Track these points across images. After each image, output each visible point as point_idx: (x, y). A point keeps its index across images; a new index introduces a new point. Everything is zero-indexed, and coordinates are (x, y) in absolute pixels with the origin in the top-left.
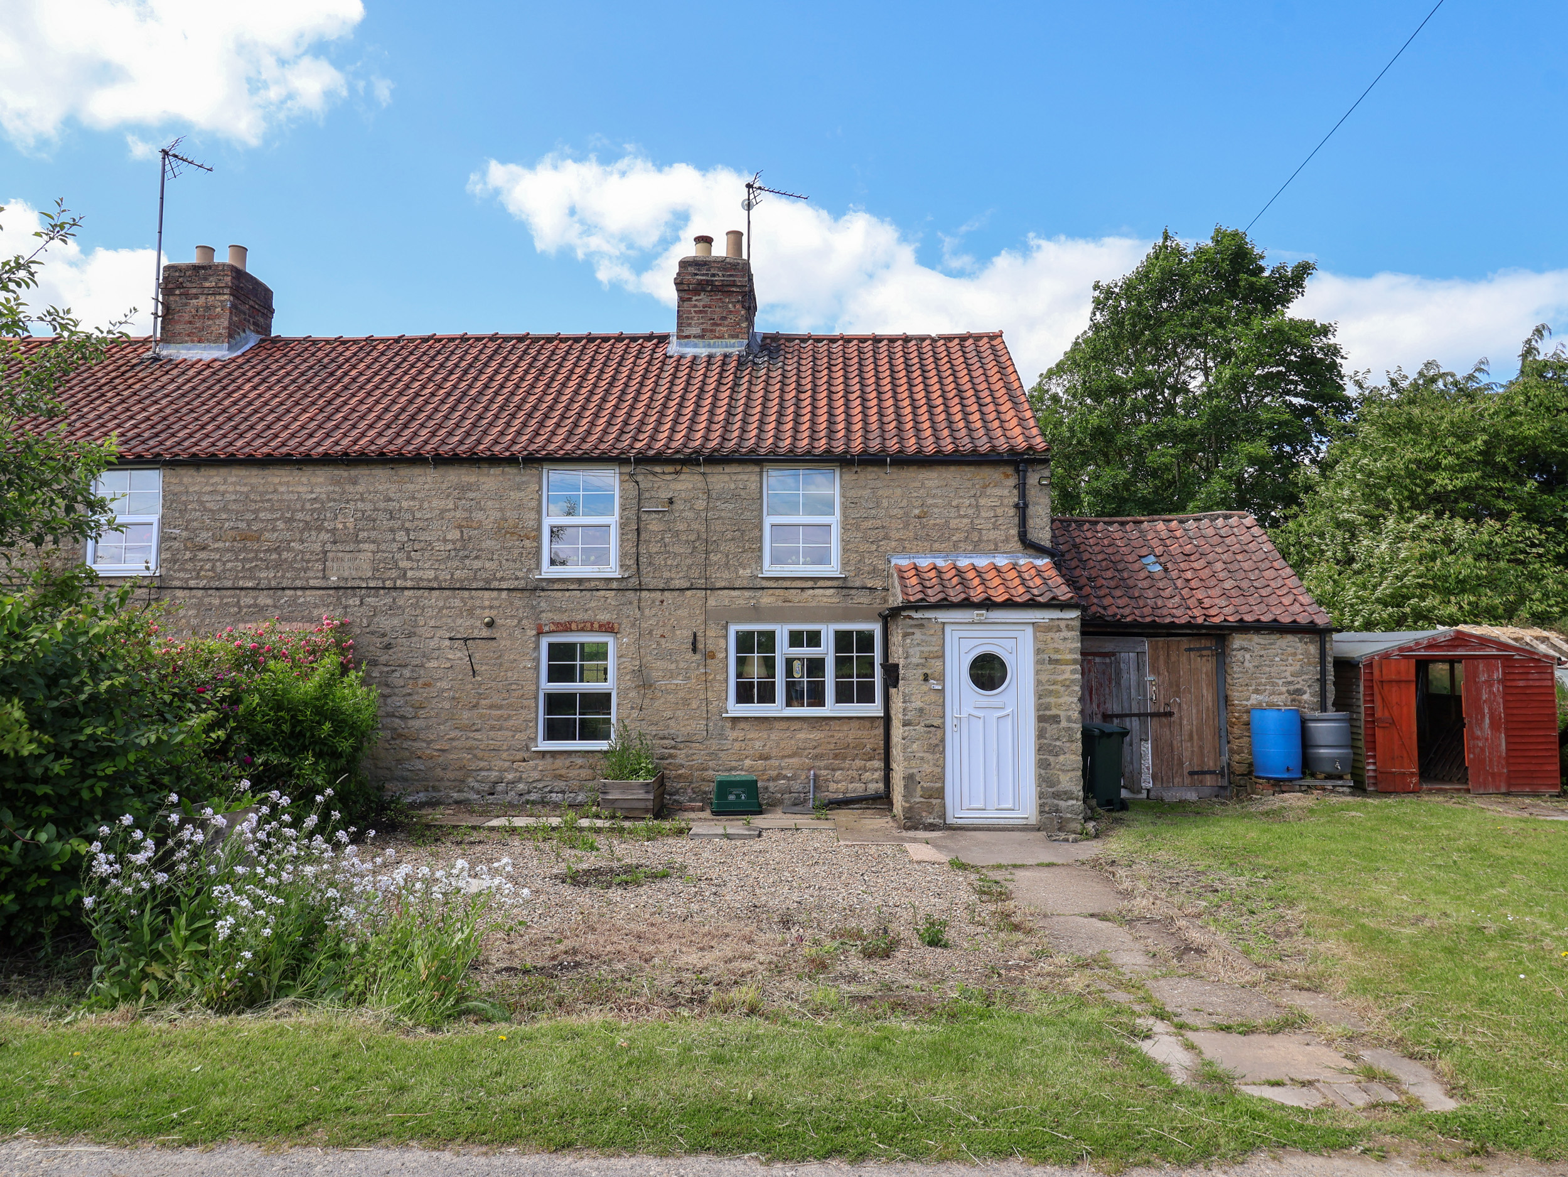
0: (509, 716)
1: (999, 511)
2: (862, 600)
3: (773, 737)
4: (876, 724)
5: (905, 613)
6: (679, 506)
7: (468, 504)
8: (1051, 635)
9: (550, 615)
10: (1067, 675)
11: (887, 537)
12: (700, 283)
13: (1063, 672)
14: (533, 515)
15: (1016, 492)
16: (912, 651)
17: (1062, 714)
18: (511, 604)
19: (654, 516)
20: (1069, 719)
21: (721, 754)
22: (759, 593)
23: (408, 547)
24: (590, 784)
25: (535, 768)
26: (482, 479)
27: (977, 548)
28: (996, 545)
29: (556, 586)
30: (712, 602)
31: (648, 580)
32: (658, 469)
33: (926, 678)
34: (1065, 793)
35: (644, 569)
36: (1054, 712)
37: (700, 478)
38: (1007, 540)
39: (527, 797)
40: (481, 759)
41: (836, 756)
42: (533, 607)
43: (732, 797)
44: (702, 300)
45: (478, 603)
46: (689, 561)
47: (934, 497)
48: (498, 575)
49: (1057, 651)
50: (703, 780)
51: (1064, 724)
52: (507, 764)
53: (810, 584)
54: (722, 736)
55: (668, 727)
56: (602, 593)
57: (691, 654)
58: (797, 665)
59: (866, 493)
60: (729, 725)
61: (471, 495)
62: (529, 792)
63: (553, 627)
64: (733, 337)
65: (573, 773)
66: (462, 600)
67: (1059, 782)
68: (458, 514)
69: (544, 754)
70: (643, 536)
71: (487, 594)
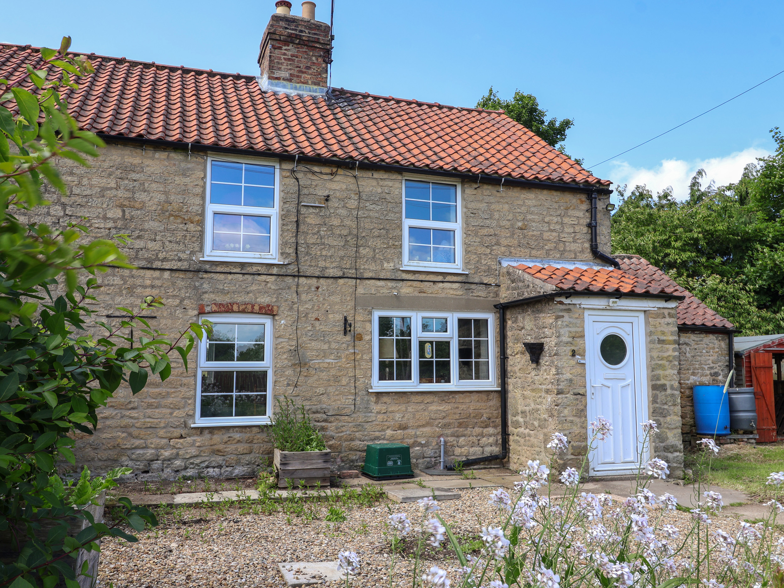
0: (168, 393)
1: (577, 228)
2: (480, 294)
3: (410, 409)
4: (491, 397)
5: (558, 299)
6: (334, 203)
7: (131, 185)
8: (659, 320)
9: (212, 296)
10: (670, 353)
11: (498, 244)
12: (290, 35)
13: (668, 350)
14: (198, 201)
15: (588, 215)
16: (562, 331)
17: (668, 383)
18: (173, 284)
19: (311, 210)
20: (672, 388)
21: (367, 426)
22: (400, 284)
23: (64, 222)
24: (248, 458)
25: (193, 445)
26: (147, 162)
27: (563, 257)
28: (575, 254)
29: (219, 269)
30: (360, 290)
31: (305, 268)
32: (316, 169)
33: (574, 354)
34: (672, 446)
35: (303, 259)
36: (662, 382)
37: (353, 180)
38: (582, 251)
39: (183, 473)
40: (137, 438)
41: (460, 425)
42: (195, 288)
43: (390, 463)
44: (291, 50)
45: (138, 282)
46: (342, 253)
47: (532, 213)
48: (161, 256)
49: (663, 333)
50: (351, 449)
51: (669, 391)
52: (164, 441)
53: (440, 278)
54: (368, 410)
55: (320, 402)
56: (263, 278)
57: (342, 336)
58: (428, 346)
59: (483, 206)
60: (373, 399)
61: (134, 176)
62: (186, 468)
63: (215, 308)
64: (315, 84)
65: (231, 448)
66: (122, 277)
67: (667, 438)
68: (120, 193)
69: (201, 430)
70: (302, 228)
71: (149, 273)
